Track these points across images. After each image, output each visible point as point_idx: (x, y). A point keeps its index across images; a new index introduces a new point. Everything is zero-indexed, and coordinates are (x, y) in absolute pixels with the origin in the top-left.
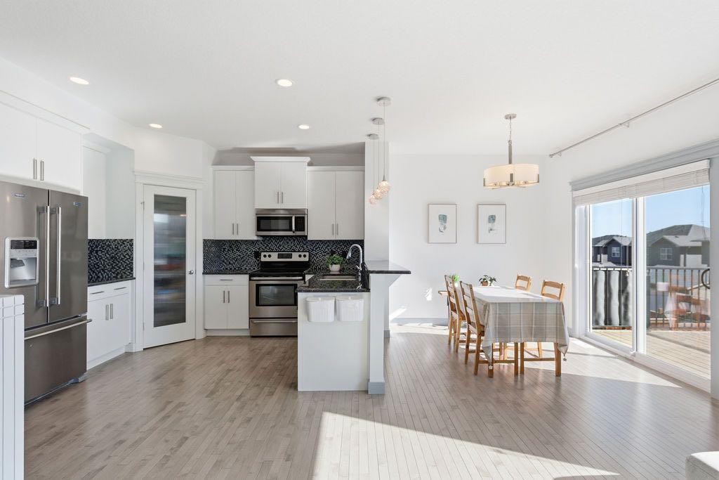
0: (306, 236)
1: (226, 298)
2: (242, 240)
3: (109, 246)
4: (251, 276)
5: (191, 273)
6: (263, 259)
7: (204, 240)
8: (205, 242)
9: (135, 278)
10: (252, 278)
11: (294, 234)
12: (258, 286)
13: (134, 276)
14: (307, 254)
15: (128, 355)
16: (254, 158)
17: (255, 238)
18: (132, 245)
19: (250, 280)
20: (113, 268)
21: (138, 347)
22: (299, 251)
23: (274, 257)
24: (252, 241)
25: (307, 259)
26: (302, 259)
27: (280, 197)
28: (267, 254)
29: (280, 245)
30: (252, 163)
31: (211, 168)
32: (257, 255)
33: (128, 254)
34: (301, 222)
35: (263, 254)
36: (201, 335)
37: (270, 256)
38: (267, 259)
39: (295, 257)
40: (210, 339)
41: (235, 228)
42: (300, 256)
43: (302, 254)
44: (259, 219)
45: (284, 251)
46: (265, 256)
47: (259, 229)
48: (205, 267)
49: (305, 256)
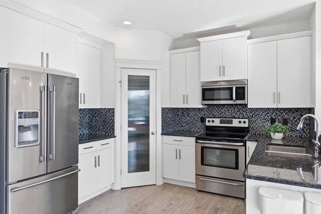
0: (246, 105)
1: (178, 155)
2: (191, 108)
3: (102, 113)
4: (197, 138)
5: (153, 134)
6: (207, 124)
7: (162, 108)
8: (163, 109)
9: (115, 137)
10: (198, 141)
11: (235, 103)
12: (203, 148)
13: (115, 135)
14: (247, 120)
15: (112, 191)
16: (200, 40)
17: (201, 106)
18: (114, 113)
19: (196, 142)
20: (104, 128)
21: (118, 187)
22: (239, 118)
23: (217, 122)
24: (199, 108)
25: (246, 125)
26: (242, 125)
27: (222, 70)
28: (211, 120)
29: (222, 113)
30: (198, 44)
31: (168, 53)
32: (203, 120)
33: (111, 119)
34: (241, 92)
35: (207, 119)
36: (160, 182)
37: (213, 121)
38: (211, 124)
39: (236, 123)
40: (166, 185)
41: (185, 99)
42: (240, 122)
43: (242, 120)
44: (204, 91)
45: (225, 118)
46: (209, 121)
47: (204, 99)
48: (163, 129)
49: (244, 122)
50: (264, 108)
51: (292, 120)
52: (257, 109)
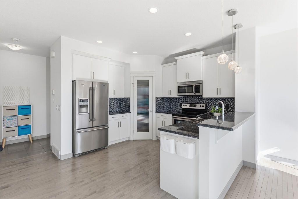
0: (202, 96)
5: (150, 112)
6: (183, 107)
7: (156, 98)
8: (157, 99)
9: (130, 112)
10: (173, 116)
11: (195, 94)
12: (175, 121)
14: (204, 105)
16: (176, 58)
17: (178, 97)
18: (129, 100)
22: (201, 104)
23: (188, 106)
25: (204, 108)
26: (202, 108)
27: (188, 75)
29: (192, 100)
30: (176, 61)
32: (181, 105)
34: (198, 88)
35: (183, 104)
36: (155, 139)
37: (186, 106)
38: (185, 107)
39: (198, 107)
41: (170, 92)
42: (200, 106)
43: (202, 105)
44: (179, 87)
45: (193, 103)
46: (184, 105)
47: (179, 92)
48: (156, 109)
49: (203, 106)
50: (215, 98)
51: (231, 105)
52: (211, 98)
